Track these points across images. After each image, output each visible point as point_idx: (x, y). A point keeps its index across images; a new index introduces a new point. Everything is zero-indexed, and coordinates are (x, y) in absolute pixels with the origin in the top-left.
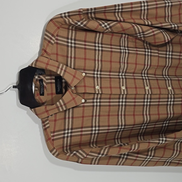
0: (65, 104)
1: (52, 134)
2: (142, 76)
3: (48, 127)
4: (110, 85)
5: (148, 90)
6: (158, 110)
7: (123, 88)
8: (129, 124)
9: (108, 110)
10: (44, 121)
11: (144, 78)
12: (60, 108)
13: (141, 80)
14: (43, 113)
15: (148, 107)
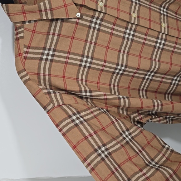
0: (51, 10)
1: (25, 49)
2: (160, 10)
3: (22, 37)
4: (119, 6)
5: (165, 28)
6: (171, 58)
7: (135, 15)
8: (131, 66)
9: (108, 39)
10: (17, 27)
11: (162, 12)
12: (44, 13)
13: (158, 14)
14: (18, 14)
15: (160, 51)
